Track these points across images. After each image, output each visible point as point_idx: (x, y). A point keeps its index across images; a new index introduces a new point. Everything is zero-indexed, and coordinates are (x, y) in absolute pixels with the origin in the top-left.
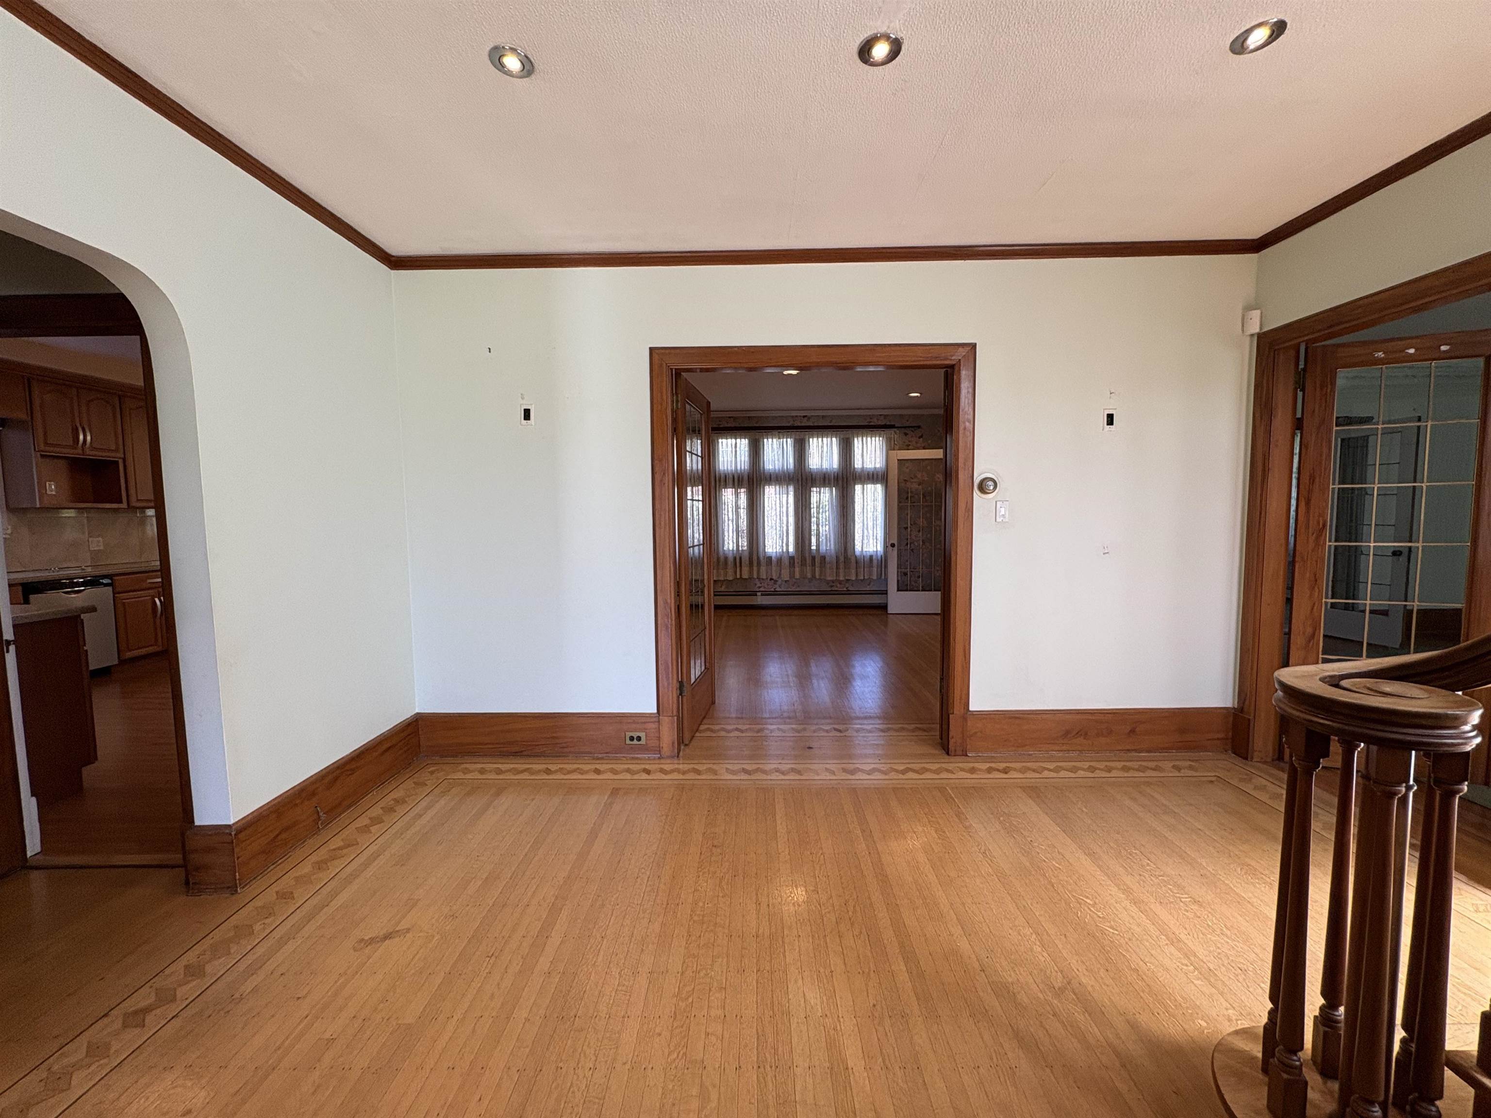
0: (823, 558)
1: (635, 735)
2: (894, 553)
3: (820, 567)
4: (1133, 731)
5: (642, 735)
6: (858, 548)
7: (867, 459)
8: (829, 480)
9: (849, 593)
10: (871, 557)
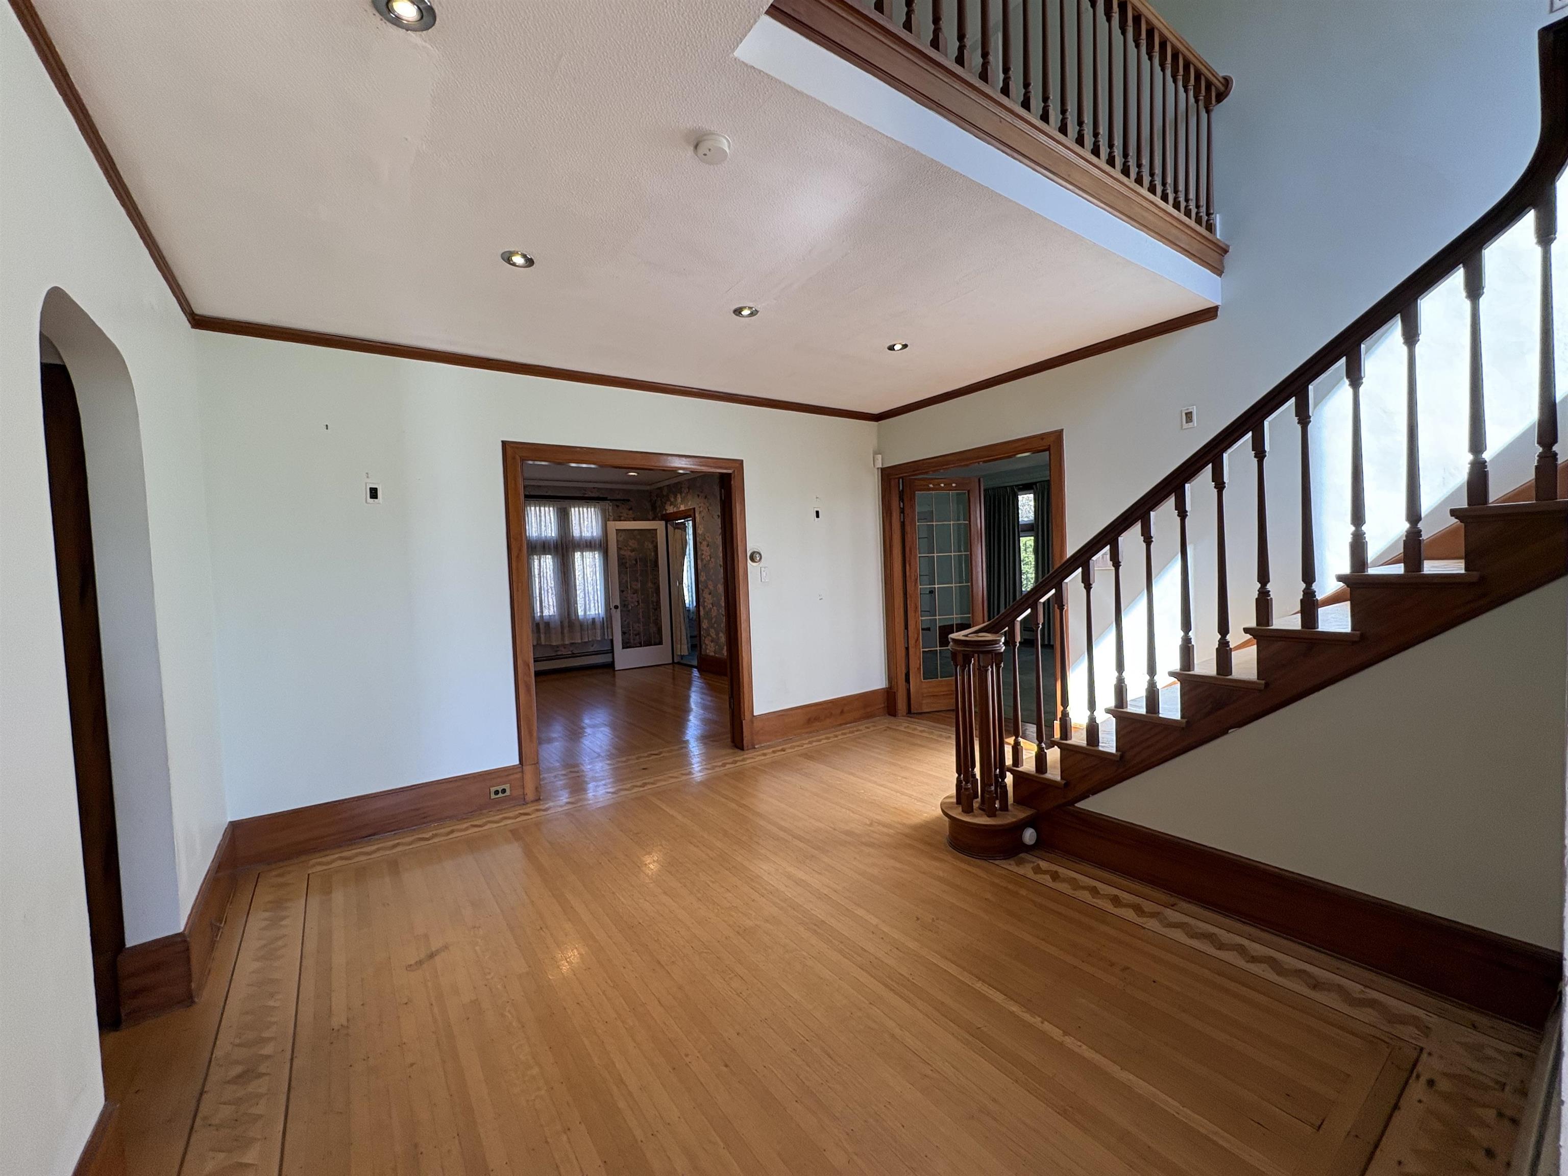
0: (547, 624)
1: (500, 788)
2: (617, 615)
3: (545, 633)
4: (842, 712)
5: (507, 787)
6: (581, 613)
7: (584, 529)
8: (549, 548)
9: (573, 656)
10: (594, 619)
